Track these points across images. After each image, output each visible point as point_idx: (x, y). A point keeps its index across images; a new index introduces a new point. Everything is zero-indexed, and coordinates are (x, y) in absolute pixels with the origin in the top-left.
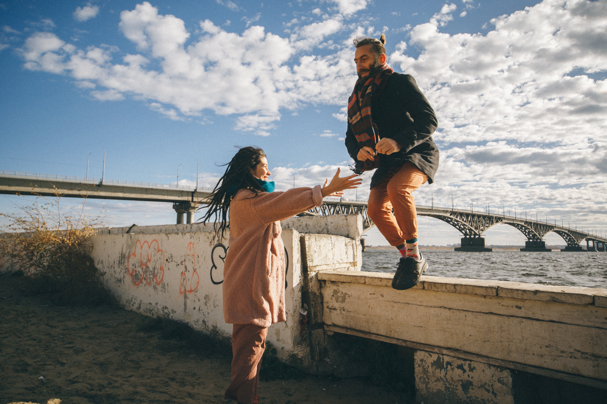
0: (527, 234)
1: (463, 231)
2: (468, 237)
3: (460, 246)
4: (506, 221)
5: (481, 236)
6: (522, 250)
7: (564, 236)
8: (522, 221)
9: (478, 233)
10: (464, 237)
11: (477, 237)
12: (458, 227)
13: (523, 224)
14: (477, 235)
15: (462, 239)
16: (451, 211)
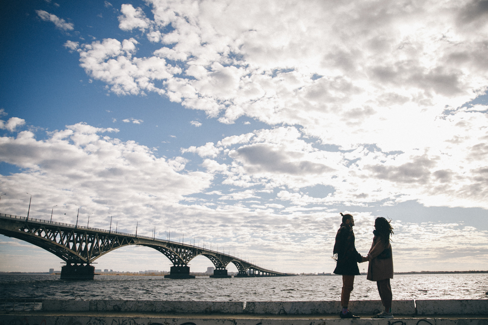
0: (216, 264)
1: (173, 261)
2: (176, 266)
3: (169, 274)
4: (204, 253)
5: (187, 265)
6: (211, 277)
7: (237, 265)
8: (214, 253)
9: (185, 263)
10: (173, 266)
11: (184, 266)
12: (169, 257)
13: (215, 255)
14: (184, 264)
15: (172, 268)
16: (167, 243)
